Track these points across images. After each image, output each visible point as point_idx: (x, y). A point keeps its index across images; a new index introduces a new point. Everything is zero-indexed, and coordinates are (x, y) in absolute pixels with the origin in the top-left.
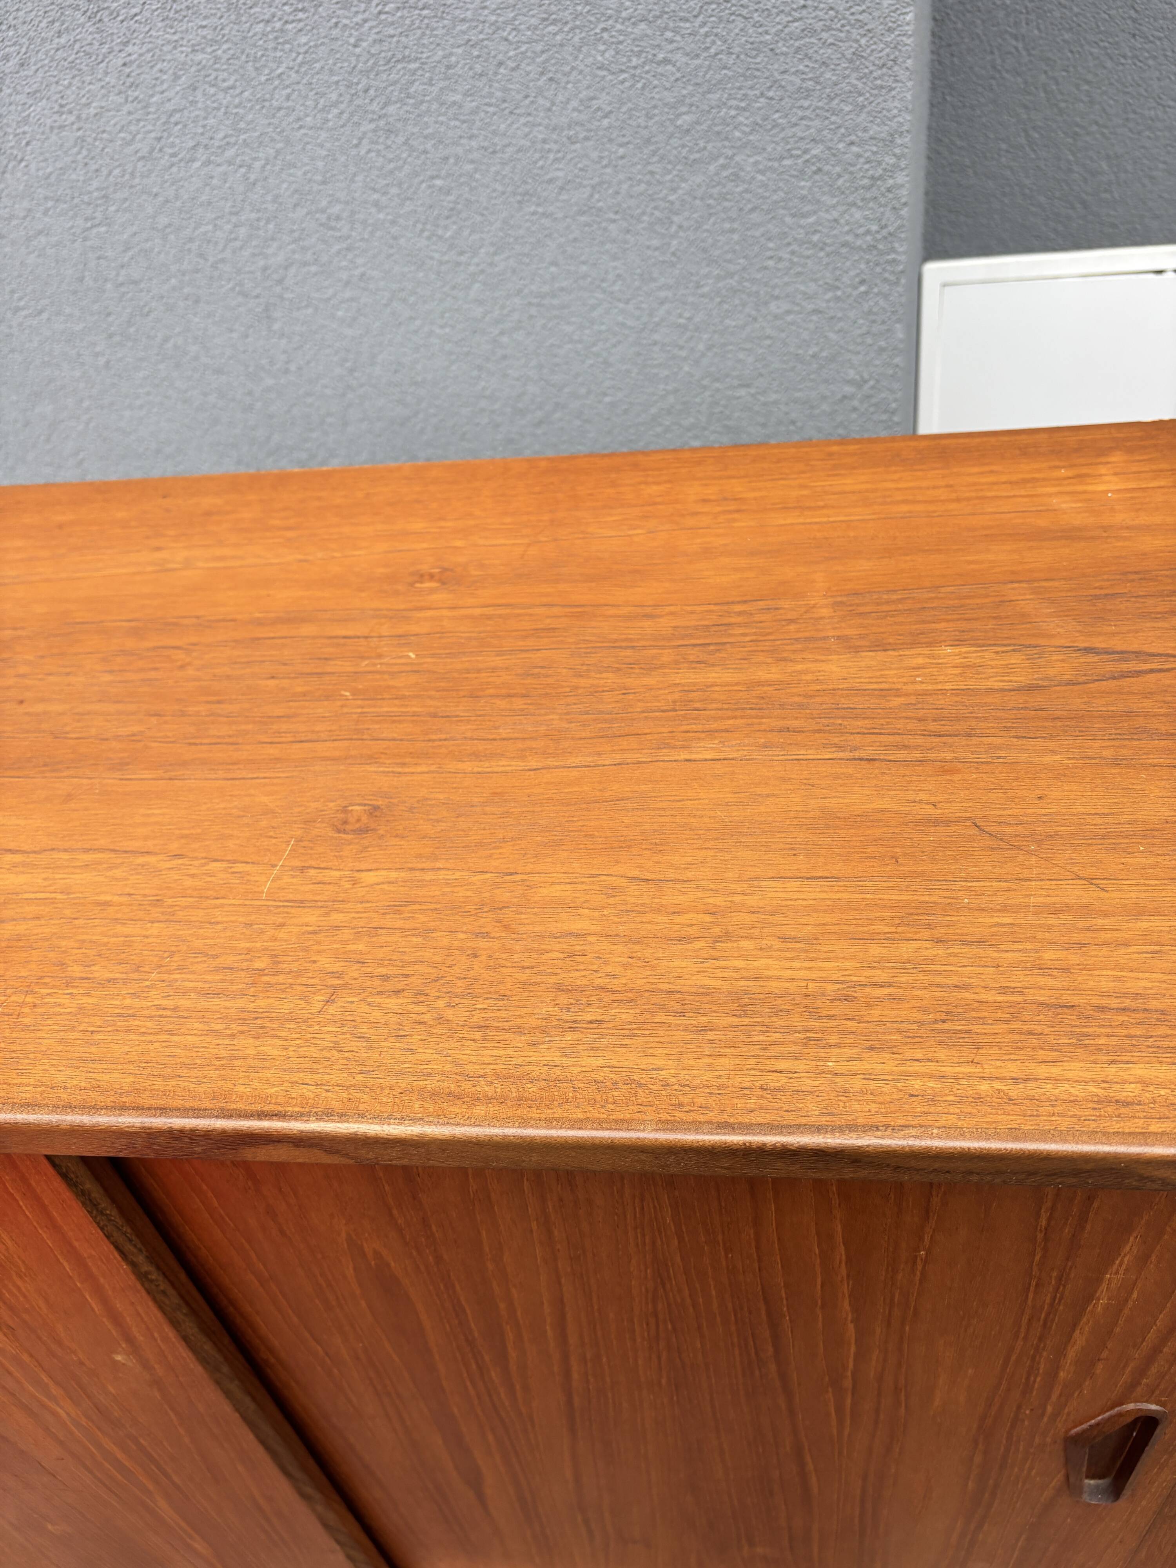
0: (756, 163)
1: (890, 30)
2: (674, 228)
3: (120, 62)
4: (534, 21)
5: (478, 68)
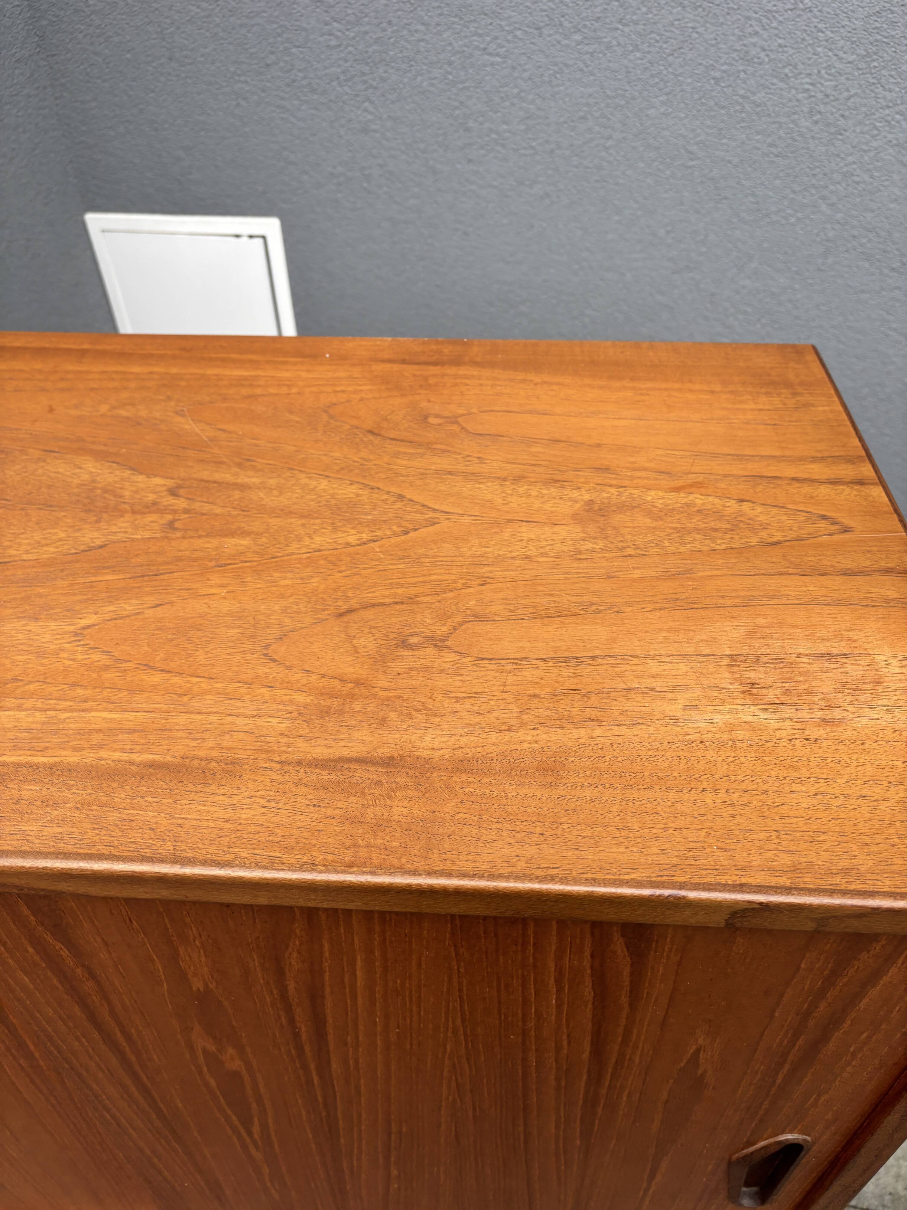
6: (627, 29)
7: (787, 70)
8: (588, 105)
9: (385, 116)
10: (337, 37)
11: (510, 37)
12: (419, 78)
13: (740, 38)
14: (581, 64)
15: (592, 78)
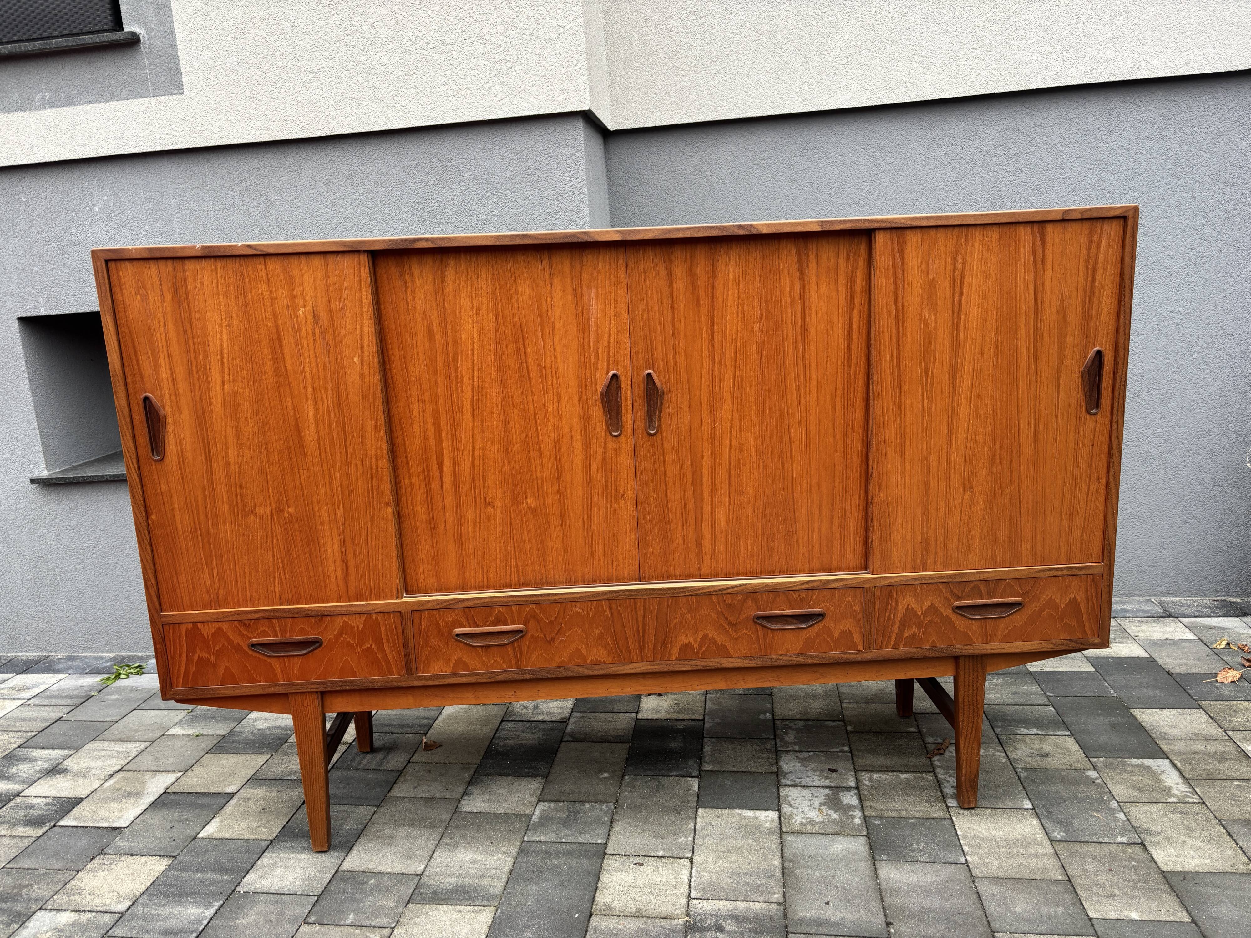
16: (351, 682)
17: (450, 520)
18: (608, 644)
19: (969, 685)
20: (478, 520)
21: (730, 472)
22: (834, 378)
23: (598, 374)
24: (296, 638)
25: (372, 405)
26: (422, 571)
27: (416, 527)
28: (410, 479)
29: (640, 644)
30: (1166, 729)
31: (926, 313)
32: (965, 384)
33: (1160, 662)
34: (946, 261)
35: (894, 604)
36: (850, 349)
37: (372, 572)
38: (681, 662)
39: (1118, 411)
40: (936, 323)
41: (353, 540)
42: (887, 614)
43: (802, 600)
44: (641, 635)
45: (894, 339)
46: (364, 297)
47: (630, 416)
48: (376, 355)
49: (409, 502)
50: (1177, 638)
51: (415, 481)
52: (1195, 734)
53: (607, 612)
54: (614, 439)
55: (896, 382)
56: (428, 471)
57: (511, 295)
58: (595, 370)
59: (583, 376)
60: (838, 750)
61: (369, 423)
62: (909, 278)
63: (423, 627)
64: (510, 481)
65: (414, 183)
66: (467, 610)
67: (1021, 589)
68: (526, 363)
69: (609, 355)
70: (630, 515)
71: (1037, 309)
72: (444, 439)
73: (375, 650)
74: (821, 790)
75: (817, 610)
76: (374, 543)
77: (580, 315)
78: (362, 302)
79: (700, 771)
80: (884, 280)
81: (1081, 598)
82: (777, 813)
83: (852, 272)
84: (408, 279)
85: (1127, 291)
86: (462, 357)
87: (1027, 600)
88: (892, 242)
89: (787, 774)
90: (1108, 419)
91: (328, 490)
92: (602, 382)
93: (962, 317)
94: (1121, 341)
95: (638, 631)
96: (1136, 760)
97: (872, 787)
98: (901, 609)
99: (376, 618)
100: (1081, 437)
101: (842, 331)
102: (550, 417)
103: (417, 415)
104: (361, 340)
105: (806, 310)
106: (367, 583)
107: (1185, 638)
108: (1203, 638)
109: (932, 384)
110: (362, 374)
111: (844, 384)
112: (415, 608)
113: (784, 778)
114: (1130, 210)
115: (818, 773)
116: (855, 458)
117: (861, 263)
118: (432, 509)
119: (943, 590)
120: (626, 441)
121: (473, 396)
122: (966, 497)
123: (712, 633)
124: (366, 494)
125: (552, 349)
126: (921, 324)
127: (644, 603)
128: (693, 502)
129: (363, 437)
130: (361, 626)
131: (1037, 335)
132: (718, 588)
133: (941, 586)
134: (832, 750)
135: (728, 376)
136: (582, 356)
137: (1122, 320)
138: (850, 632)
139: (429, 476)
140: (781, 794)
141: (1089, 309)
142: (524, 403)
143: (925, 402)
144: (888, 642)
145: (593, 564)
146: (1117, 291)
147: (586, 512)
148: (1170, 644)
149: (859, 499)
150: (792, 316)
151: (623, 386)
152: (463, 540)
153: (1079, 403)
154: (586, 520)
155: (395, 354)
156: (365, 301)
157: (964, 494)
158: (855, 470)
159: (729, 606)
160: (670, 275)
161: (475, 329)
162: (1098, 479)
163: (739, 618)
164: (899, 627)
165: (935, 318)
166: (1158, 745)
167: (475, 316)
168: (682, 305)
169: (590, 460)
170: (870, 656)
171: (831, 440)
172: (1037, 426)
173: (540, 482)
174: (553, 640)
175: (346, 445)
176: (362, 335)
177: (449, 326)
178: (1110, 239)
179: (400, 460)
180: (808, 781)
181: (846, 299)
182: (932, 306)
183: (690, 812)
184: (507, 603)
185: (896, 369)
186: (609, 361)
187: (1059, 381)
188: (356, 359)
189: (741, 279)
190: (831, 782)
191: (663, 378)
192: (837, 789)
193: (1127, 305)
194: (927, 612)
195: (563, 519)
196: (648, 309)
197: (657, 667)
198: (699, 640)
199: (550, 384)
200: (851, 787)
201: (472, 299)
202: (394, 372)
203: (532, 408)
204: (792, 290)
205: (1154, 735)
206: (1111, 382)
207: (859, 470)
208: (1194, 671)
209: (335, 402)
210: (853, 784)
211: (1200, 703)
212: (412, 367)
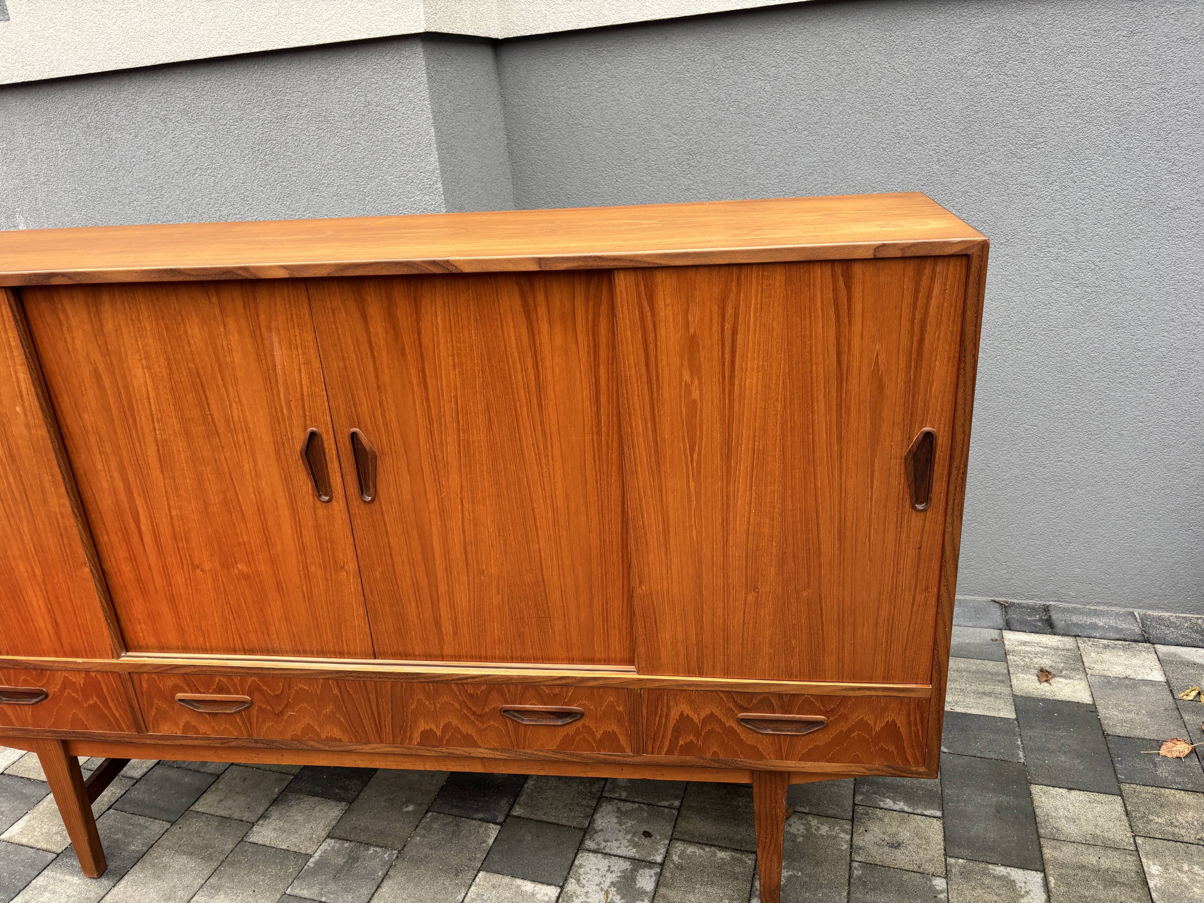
0: (391, 179)
1: (428, 135)
2: (367, 202)
3: (171, 137)
4: (314, 129)
5: (296, 144)
6: (832, 127)
7: (922, 140)
8: (814, 166)
9: (699, 181)
10: (675, 143)
11: (769, 136)
12: (719, 160)
13: (894, 126)
14: (809, 146)
15: (815, 153)
16: (84, 734)
17: (158, 580)
18: (342, 723)
19: (766, 797)
20: (188, 582)
21: (465, 549)
22: (582, 447)
23: (294, 431)
24: (20, 688)
25: (45, 459)
26: (140, 631)
27: (125, 586)
28: (108, 535)
29: (376, 726)
30: (1062, 824)
31: (687, 377)
32: (743, 466)
33: (1102, 712)
34: (711, 311)
35: (665, 709)
36: (598, 414)
37: (82, 631)
38: (424, 748)
39: (953, 509)
40: (701, 391)
41: (57, 598)
42: (657, 719)
43: (556, 695)
44: (376, 717)
45: (648, 408)
46: (11, 340)
47: (339, 480)
48: (37, 404)
49: (112, 559)
50: (1140, 677)
51: (114, 538)
52: (1094, 836)
53: (336, 691)
54: (324, 504)
55: (653, 459)
56: (125, 528)
57: (180, 337)
58: (291, 425)
59: (278, 432)
60: (666, 803)
61: (47, 479)
62: (662, 333)
63: (144, 689)
64: (215, 544)
65: (252, 121)
66: (186, 676)
67: (824, 707)
68: (211, 415)
69: (304, 410)
70: (355, 589)
71: (841, 374)
72: (136, 495)
73: (101, 706)
74: (621, 861)
75: (574, 708)
76: (78, 603)
77: (264, 362)
78: (11, 346)
79: (508, 815)
80: (629, 334)
81: (901, 723)
82: (559, 890)
83: (594, 320)
84: (62, 317)
85: (969, 356)
86: (138, 407)
87: (831, 719)
88: (637, 286)
89: (596, 832)
90: (941, 518)
91: (21, 546)
92: (299, 440)
93: (737, 382)
94: (959, 421)
95: (372, 712)
96: (1002, 868)
97: (680, 864)
98: (674, 715)
99: (96, 676)
100: (904, 537)
101: (586, 393)
102: (248, 477)
103: (102, 468)
104: (19, 387)
105: (540, 364)
106: (80, 641)
107: (1150, 678)
108: (1173, 681)
109: (699, 464)
110: (27, 426)
111: (594, 455)
112: (131, 670)
113: (590, 838)
114: (974, 246)
115: (629, 837)
116: (614, 540)
117: (604, 308)
118: (138, 568)
119: (725, 699)
120: (338, 506)
121: (158, 450)
122: (750, 598)
123: (455, 722)
124: (59, 552)
125: (237, 399)
126: (681, 391)
127: (375, 685)
128: (425, 579)
129: (43, 492)
130: (82, 682)
131: (841, 409)
132: (457, 677)
133: (722, 695)
134: (659, 804)
135: (451, 438)
136: (274, 410)
137: (960, 394)
138: (615, 733)
139: (127, 533)
140: (577, 863)
141: (915, 377)
142: (216, 461)
143: (692, 484)
144: (661, 747)
145: (320, 636)
146: (957, 355)
147: (304, 582)
148: (1126, 686)
149: (623, 586)
150: (522, 371)
151: (326, 445)
152: (177, 602)
153: (901, 496)
154: (305, 591)
155: (65, 403)
156: (13, 344)
157: (747, 594)
158: (615, 555)
159: (471, 696)
160: (364, 317)
161: (147, 375)
162: (927, 589)
163: (483, 709)
164: (673, 734)
165: (700, 384)
166: (1040, 847)
167: (144, 361)
168: (384, 353)
169: (300, 527)
170: (639, 759)
171: (584, 519)
172: (842, 520)
173: (247, 547)
174: (282, 713)
175: (28, 500)
176: (18, 382)
177: (117, 371)
178: (946, 284)
179: (94, 516)
180: (613, 847)
181: (589, 353)
182: (695, 369)
183: (470, 875)
184: (229, 672)
185: (652, 444)
186: (305, 416)
187: (873, 466)
188: (18, 409)
189: (453, 324)
190: (637, 852)
191: (373, 439)
192: (639, 863)
193: (969, 375)
194: (705, 721)
195: (280, 588)
196: (343, 357)
197: (397, 750)
198: (441, 727)
199: (241, 439)
200: (656, 863)
201: (136, 341)
202: (68, 421)
203: (226, 466)
204: (519, 339)
205: (1042, 831)
206: (946, 472)
207: (620, 554)
208: (1139, 733)
209: (7, 454)
210: (659, 859)
211: (1123, 786)
212: (86, 416)
